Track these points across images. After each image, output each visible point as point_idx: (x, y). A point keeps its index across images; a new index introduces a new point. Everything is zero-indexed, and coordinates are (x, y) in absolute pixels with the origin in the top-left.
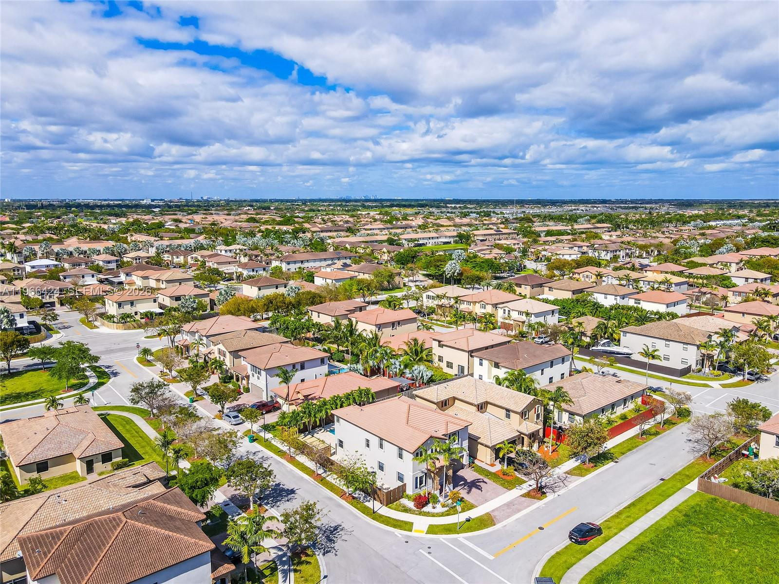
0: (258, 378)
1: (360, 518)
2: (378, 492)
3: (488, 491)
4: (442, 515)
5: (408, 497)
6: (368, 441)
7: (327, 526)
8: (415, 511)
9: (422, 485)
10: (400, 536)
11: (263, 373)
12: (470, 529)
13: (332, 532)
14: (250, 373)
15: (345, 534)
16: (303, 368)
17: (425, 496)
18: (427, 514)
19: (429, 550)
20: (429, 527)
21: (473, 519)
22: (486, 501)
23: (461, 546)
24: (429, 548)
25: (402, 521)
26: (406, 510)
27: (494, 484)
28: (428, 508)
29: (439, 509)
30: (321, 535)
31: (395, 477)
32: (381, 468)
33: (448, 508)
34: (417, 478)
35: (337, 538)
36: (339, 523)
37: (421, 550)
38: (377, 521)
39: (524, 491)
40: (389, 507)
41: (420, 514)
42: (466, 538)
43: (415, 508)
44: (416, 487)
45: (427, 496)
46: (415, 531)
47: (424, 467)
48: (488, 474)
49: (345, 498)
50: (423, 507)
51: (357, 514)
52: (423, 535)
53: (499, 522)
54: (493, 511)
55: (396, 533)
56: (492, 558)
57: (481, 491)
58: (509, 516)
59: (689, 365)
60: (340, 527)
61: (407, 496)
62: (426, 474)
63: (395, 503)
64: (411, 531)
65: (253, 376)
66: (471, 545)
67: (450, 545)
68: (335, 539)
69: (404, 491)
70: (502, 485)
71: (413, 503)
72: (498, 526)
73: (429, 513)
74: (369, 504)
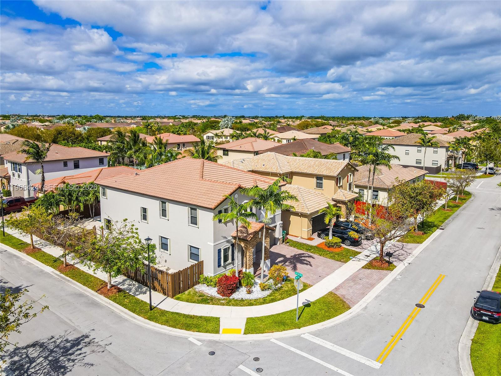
0: (19, 176)
1: (126, 320)
2: (160, 276)
3: (318, 266)
4: (264, 301)
5: (207, 281)
6: (145, 210)
7: (59, 341)
8: (219, 300)
9: (227, 263)
10: (199, 343)
11: (24, 168)
12: (314, 319)
13: (66, 351)
14: (10, 173)
15: (93, 351)
16: (77, 166)
17: (234, 276)
18: (241, 303)
19: (257, 365)
20: (247, 323)
21: (314, 303)
22: (321, 277)
23: (313, 349)
24: (256, 359)
25: (201, 317)
26: (205, 300)
27: (322, 257)
28: (241, 294)
29: (257, 293)
30: (41, 359)
31: (186, 253)
32: (164, 246)
33: (270, 291)
34: (219, 251)
35: (73, 361)
36: (85, 332)
37: (241, 367)
38: (157, 321)
39: (364, 263)
40: (178, 299)
41: (228, 304)
42: (316, 334)
43: (219, 296)
44: (219, 266)
45: (237, 275)
46: (227, 331)
47: (231, 231)
48: (309, 248)
49: (106, 291)
50: (232, 293)
51: (122, 314)
52: (240, 337)
53: (355, 303)
54: (337, 289)
55: (191, 339)
56: (376, 365)
57: (311, 265)
58: (363, 295)
59: (439, 165)
60: (87, 340)
61: (206, 279)
62: (233, 245)
63: (186, 292)
64: (217, 332)
65: (14, 175)
66: (329, 345)
67: (292, 349)
68: (67, 364)
69: (201, 272)
70: (333, 258)
71: (216, 289)
72: (355, 310)
73: (242, 300)
74: (144, 298)
